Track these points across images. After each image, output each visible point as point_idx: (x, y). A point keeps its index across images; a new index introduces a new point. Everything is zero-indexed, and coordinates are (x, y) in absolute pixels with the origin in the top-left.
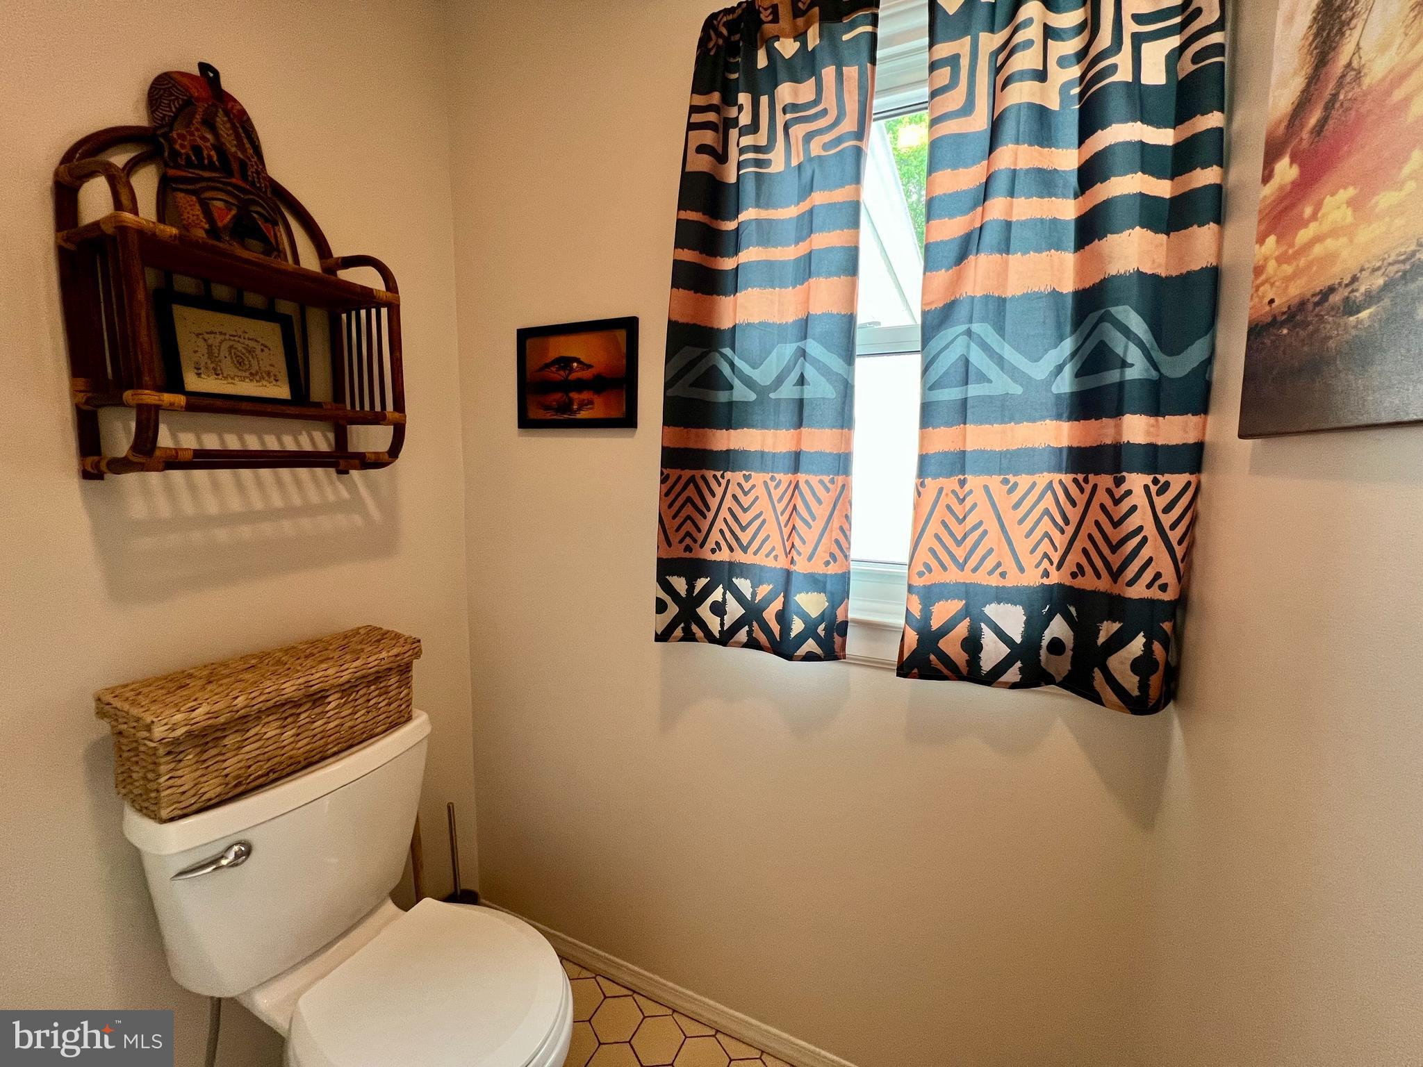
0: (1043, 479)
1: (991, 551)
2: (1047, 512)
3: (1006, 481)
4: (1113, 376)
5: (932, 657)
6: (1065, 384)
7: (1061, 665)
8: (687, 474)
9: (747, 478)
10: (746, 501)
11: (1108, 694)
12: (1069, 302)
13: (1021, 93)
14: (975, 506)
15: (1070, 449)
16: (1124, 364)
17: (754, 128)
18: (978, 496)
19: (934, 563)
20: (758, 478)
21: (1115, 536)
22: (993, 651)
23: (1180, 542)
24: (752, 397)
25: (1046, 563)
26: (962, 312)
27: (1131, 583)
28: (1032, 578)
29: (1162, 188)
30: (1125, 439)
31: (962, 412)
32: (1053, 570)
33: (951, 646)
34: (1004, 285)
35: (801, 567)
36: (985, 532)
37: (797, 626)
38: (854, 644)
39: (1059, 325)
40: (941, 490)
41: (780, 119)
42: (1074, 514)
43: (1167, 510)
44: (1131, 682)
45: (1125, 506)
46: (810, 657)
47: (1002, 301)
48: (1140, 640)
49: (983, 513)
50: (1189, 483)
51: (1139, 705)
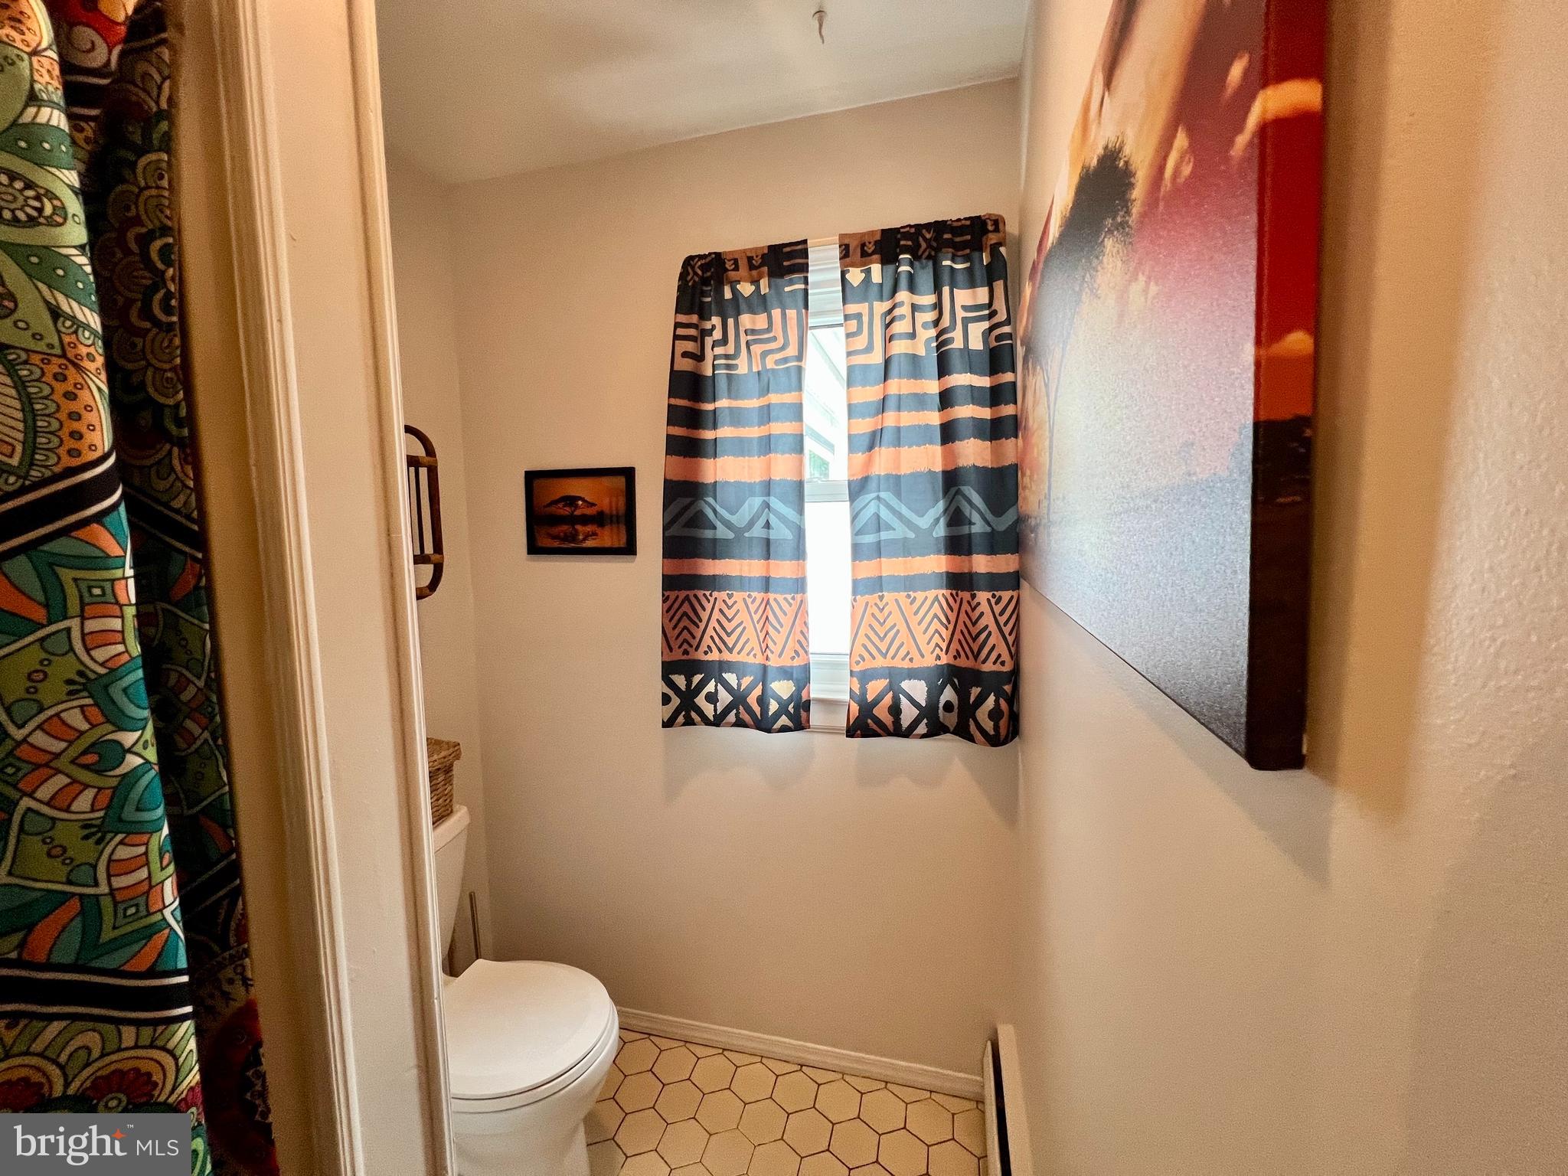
0: (932, 594)
1: (902, 644)
2: (936, 616)
3: (909, 596)
4: (965, 530)
5: (869, 721)
6: (941, 531)
7: (951, 719)
8: (683, 594)
9: (730, 596)
10: (730, 613)
11: (977, 735)
12: (940, 477)
13: (899, 347)
14: (890, 613)
15: (948, 573)
16: (971, 523)
17: (724, 341)
18: (892, 607)
19: (866, 655)
20: (738, 596)
21: (974, 631)
22: (909, 713)
23: (1010, 634)
24: (731, 535)
25: (938, 650)
26: (873, 485)
27: (984, 662)
28: (929, 661)
29: (986, 413)
30: (974, 570)
31: (878, 550)
32: (943, 655)
33: (882, 712)
34: (898, 467)
35: (774, 662)
36: (898, 631)
37: (773, 706)
38: (816, 717)
39: (934, 492)
40: (867, 604)
41: (743, 339)
42: (952, 617)
43: (1002, 613)
44: (989, 725)
45: (977, 613)
46: (784, 729)
47: (898, 478)
48: (992, 698)
49: (896, 618)
50: (1012, 597)
51: (995, 741)
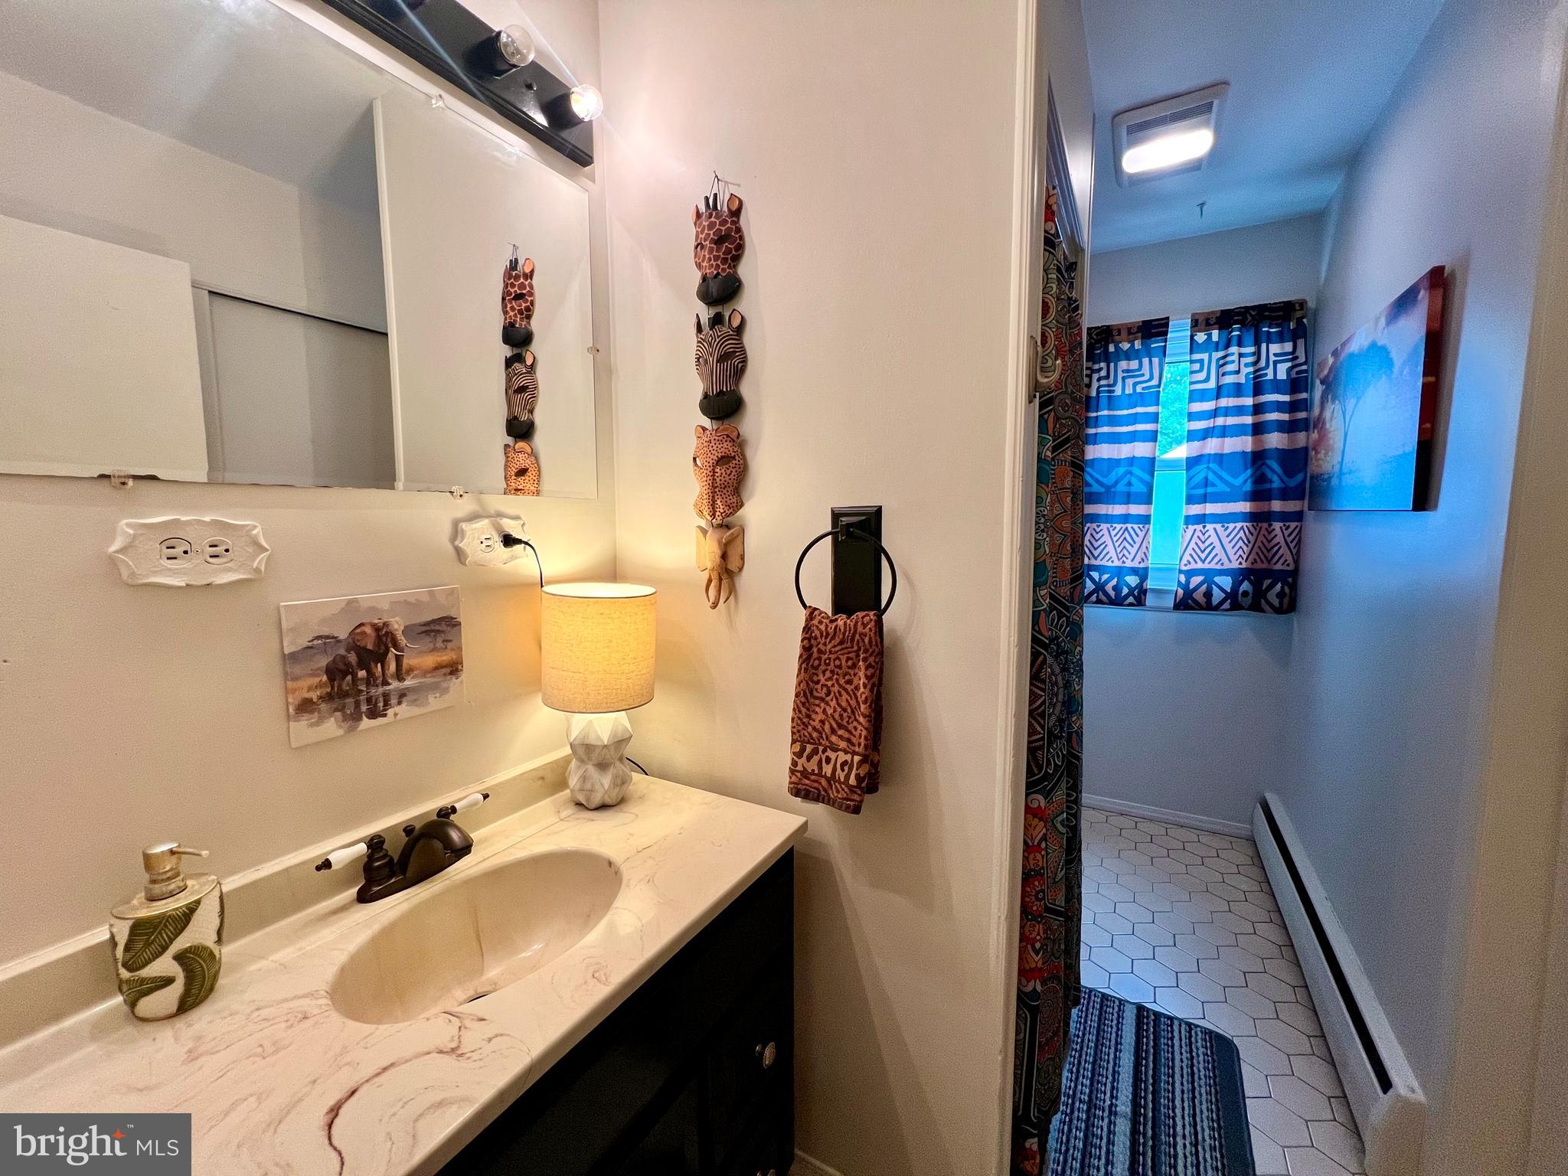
0: (1239, 525)
1: (1217, 555)
2: (1241, 538)
3: (1223, 526)
4: (1267, 486)
5: (1190, 601)
6: (1248, 487)
7: (1248, 601)
9: (1098, 526)
10: (1097, 536)
11: (1267, 608)
12: (1250, 456)
13: (1229, 379)
14: (1210, 536)
16: (1271, 482)
17: (1107, 377)
18: (1211, 532)
19: (1191, 560)
21: (1269, 546)
22: (1217, 596)
26: (1205, 459)
27: (1275, 564)
28: (1235, 565)
29: (1285, 417)
31: (1204, 499)
32: (1243, 562)
33: (1199, 595)
34: (1223, 450)
35: (1129, 564)
36: (1214, 547)
37: (1125, 591)
39: (1245, 464)
40: (1195, 530)
41: (1120, 375)
42: (1252, 539)
43: (1289, 535)
44: (1276, 602)
45: (1273, 535)
46: (1131, 605)
47: (1221, 455)
48: (1279, 585)
49: (1214, 539)
50: (1297, 526)
51: (1279, 611)
